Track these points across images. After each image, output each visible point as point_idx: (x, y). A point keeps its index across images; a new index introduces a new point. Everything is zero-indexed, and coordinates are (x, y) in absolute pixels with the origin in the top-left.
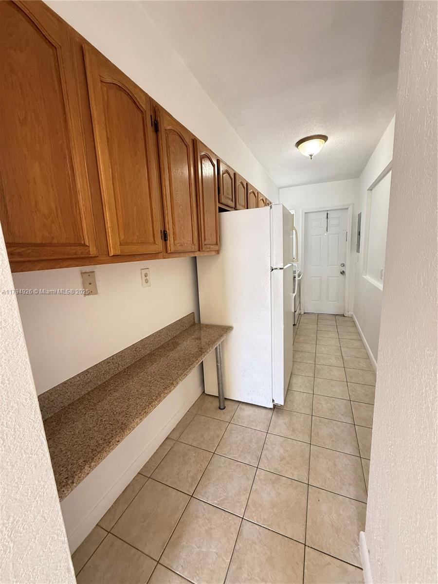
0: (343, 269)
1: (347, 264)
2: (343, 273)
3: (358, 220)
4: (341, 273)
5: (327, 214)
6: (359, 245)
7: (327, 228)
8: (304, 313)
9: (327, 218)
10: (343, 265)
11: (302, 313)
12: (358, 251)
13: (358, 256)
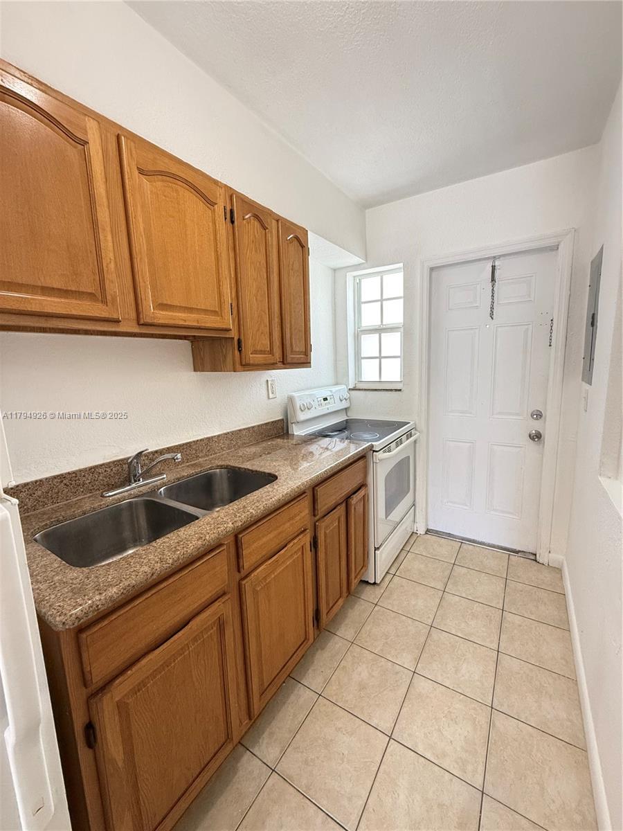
0: (536, 426)
1: (550, 414)
2: (537, 437)
3: (592, 279)
4: (532, 437)
5: (494, 268)
6: (592, 359)
7: (492, 308)
8: (428, 531)
9: (493, 279)
10: (538, 415)
11: (422, 531)
12: (588, 376)
13: (587, 392)
